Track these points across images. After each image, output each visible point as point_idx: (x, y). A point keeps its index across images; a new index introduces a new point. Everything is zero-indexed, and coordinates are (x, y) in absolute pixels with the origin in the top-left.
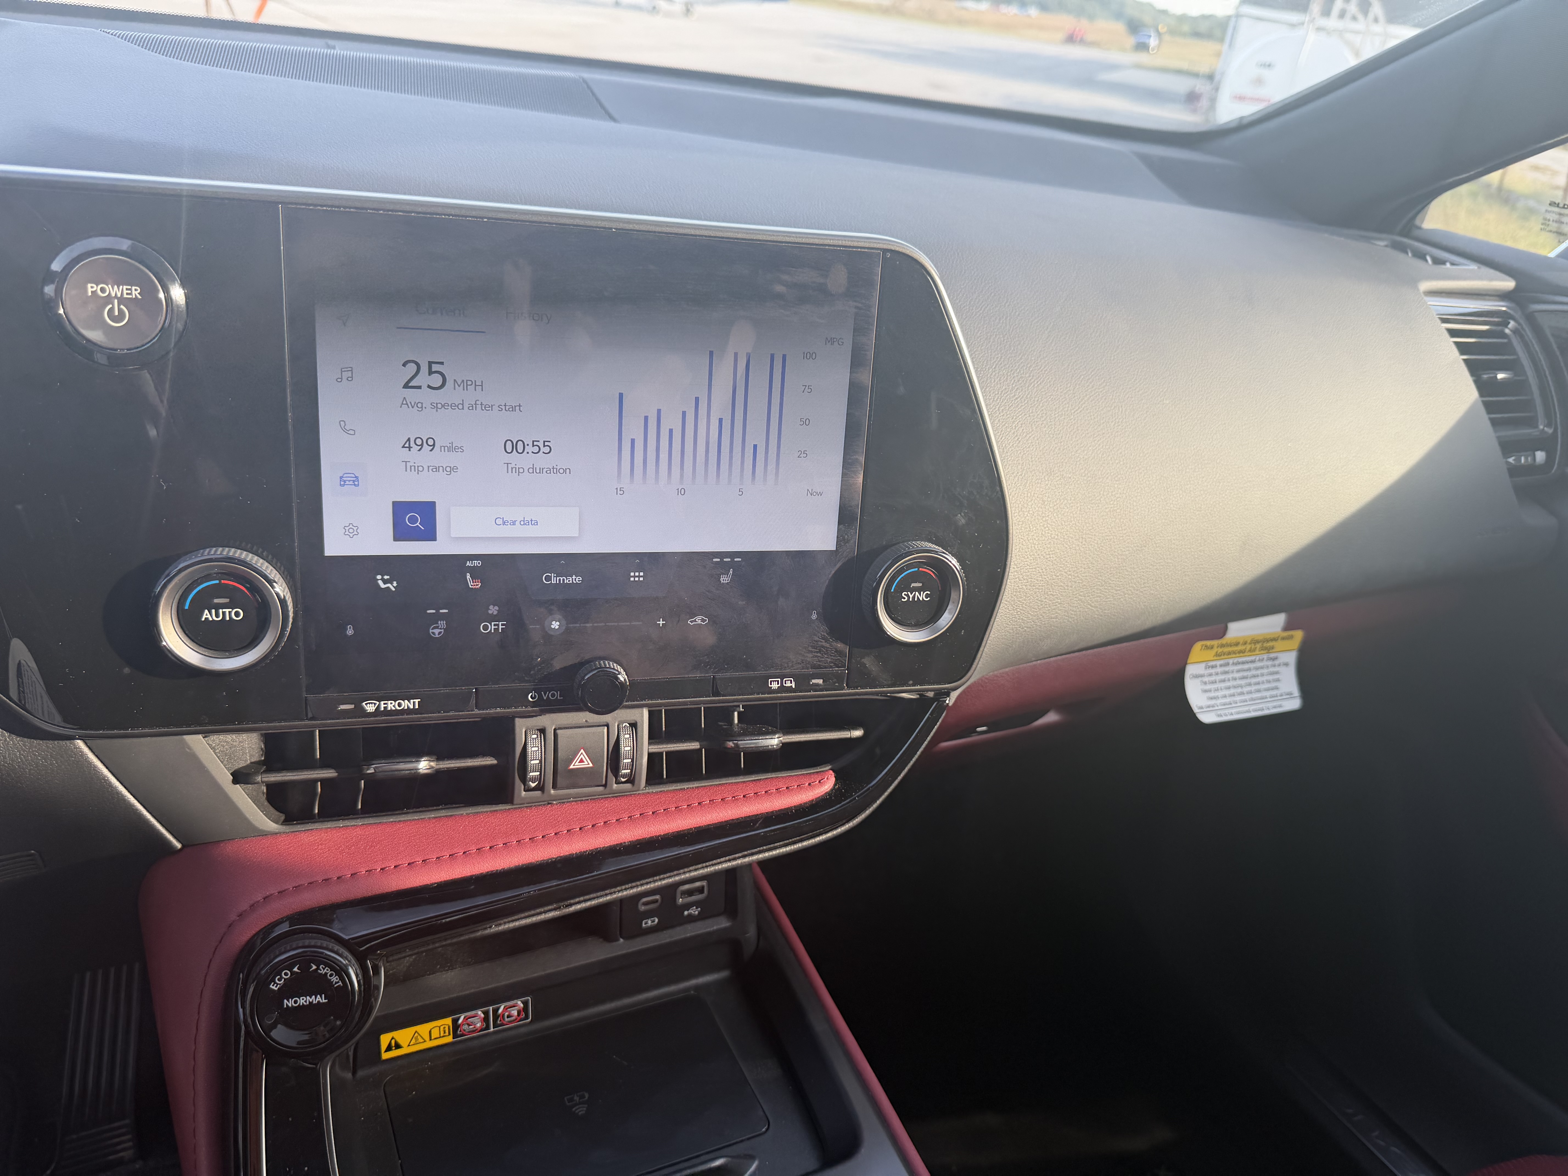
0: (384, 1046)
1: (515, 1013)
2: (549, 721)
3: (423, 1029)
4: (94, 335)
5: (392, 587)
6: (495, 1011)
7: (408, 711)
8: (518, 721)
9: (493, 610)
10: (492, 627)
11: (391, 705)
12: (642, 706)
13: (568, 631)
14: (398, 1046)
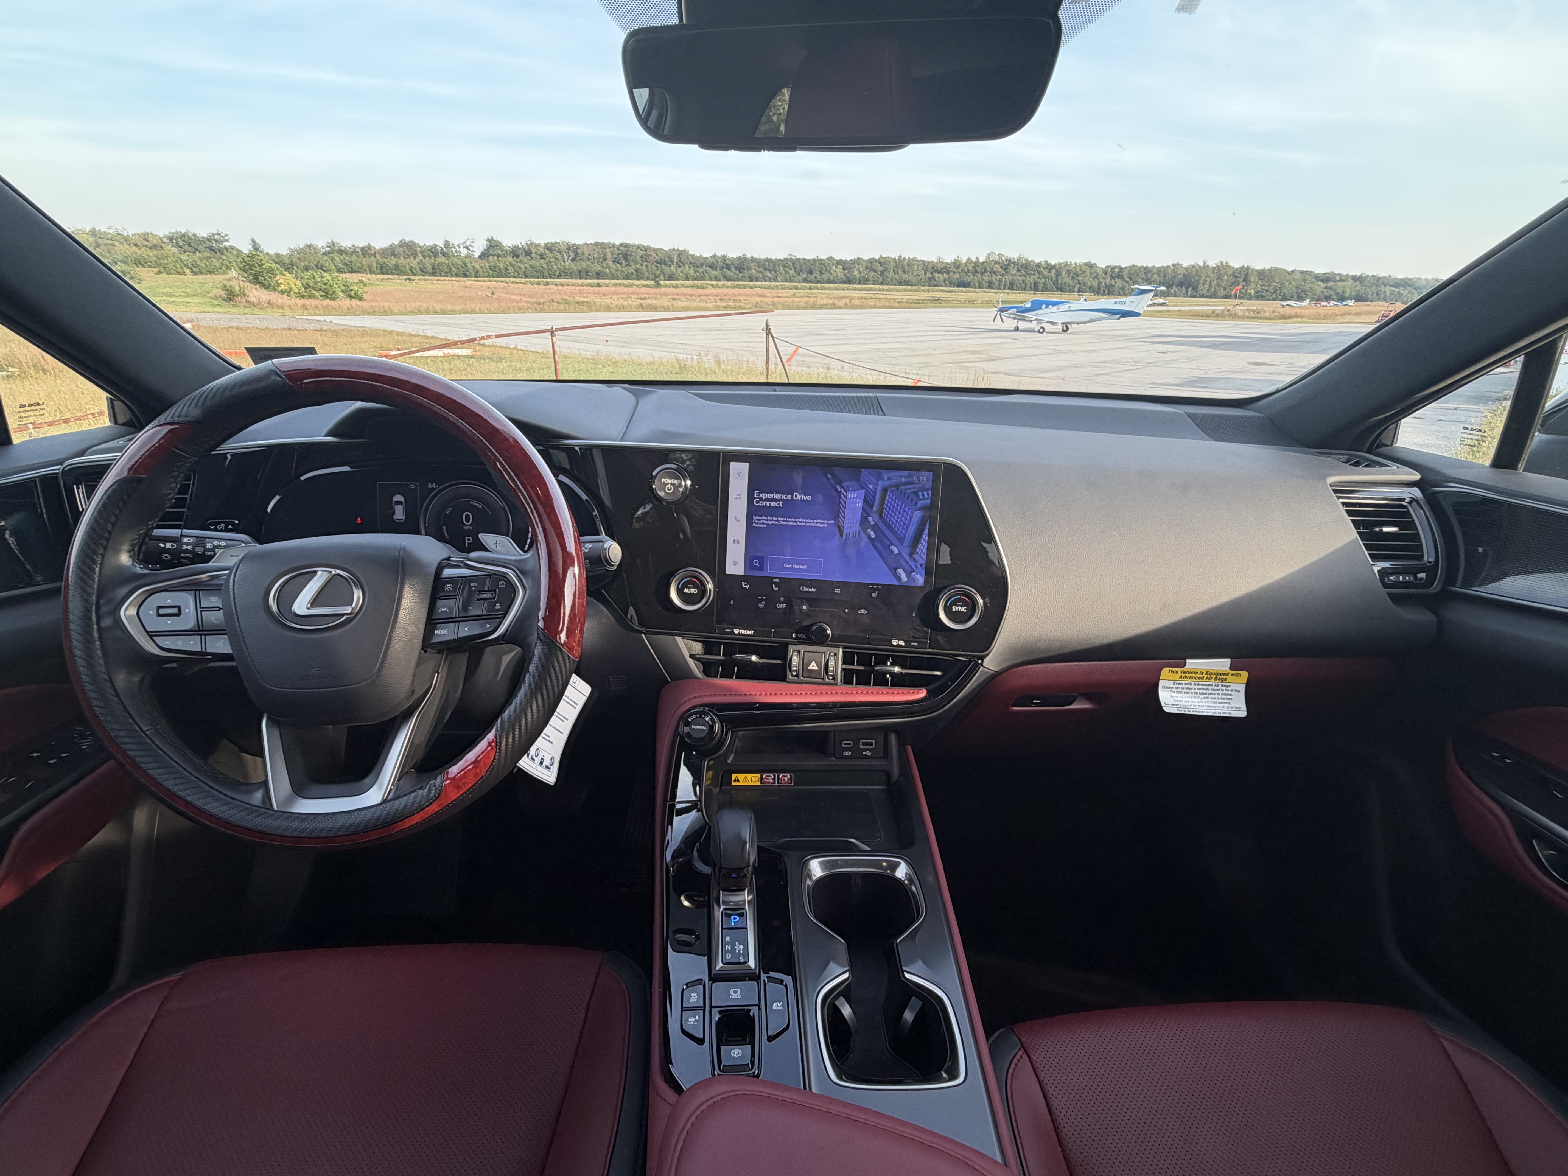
0: (733, 779)
1: (786, 779)
2: (803, 648)
3: (749, 776)
4: (662, 494)
5: (747, 587)
6: (778, 776)
7: (749, 635)
8: (790, 646)
9: (782, 599)
10: (781, 606)
11: (743, 632)
12: (838, 646)
13: (809, 610)
14: (738, 781)
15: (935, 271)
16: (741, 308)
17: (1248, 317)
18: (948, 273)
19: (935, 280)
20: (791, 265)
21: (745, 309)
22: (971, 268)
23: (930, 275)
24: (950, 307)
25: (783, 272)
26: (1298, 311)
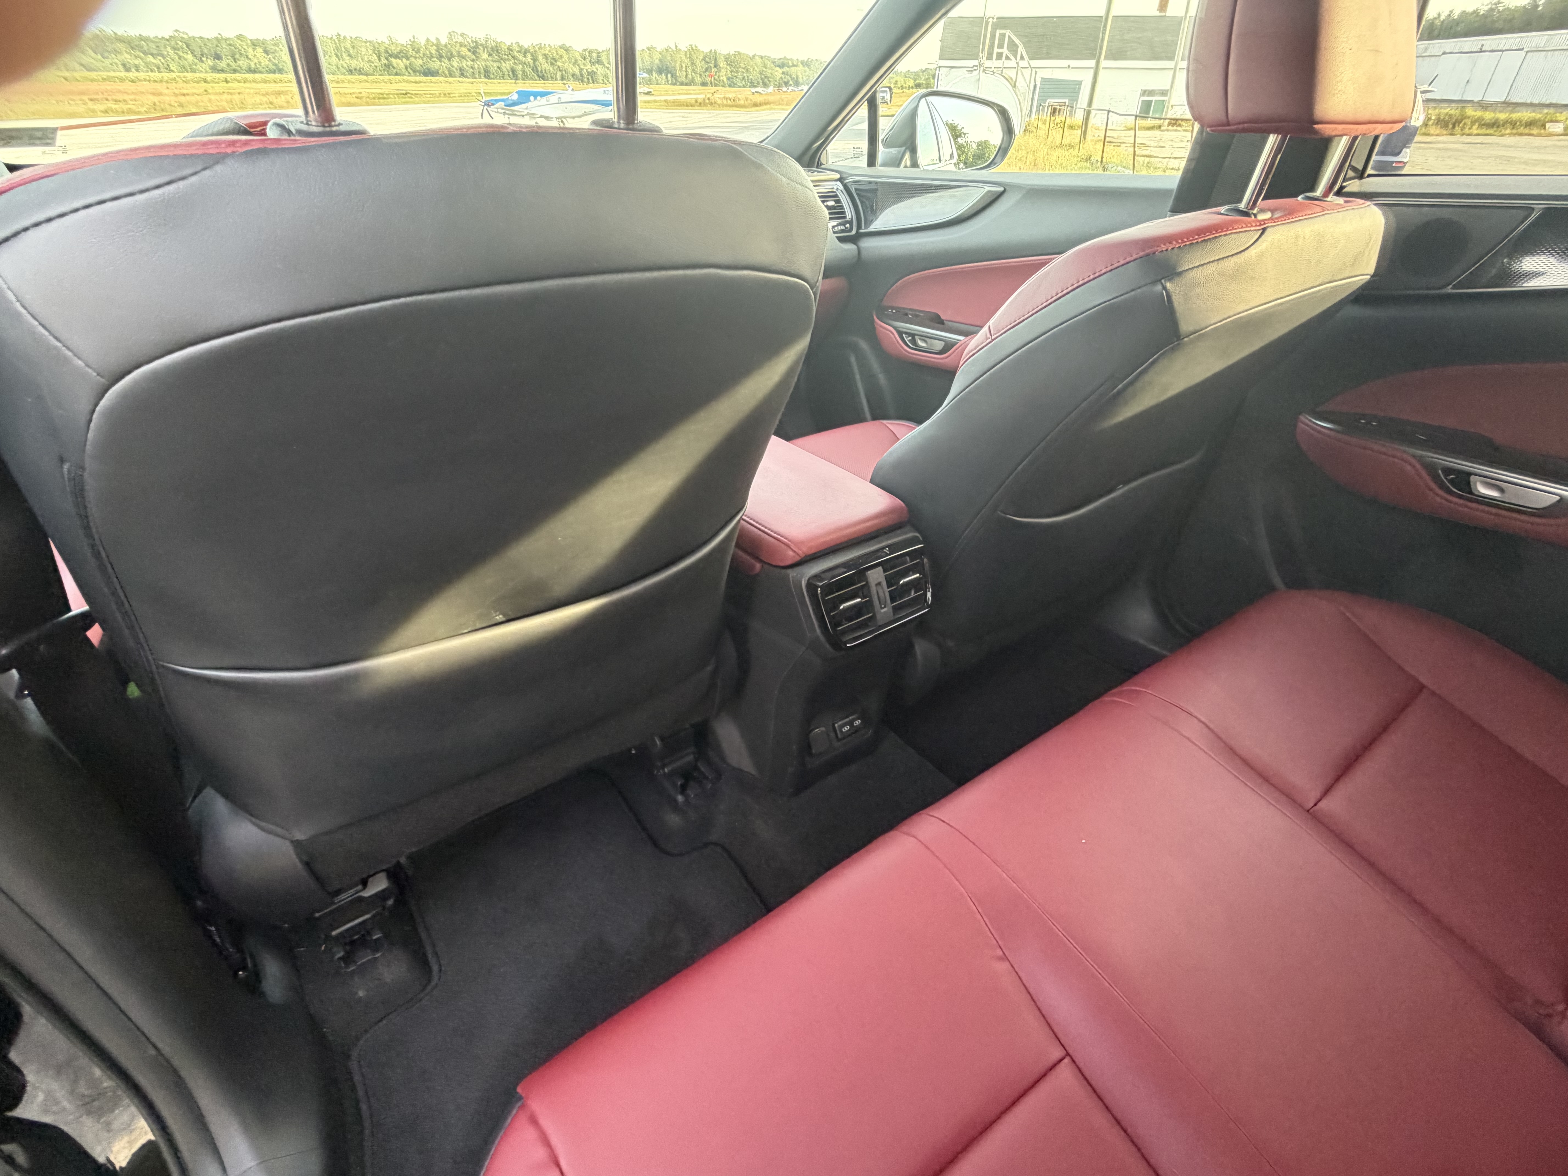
15: (391, 56)
16: (130, 112)
17: (727, 106)
18: (408, 59)
19: (394, 68)
20: (184, 46)
21: (139, 113)
22: (434, 52)
23: (386, 62)
24: (425, 102)
25: (176, 57)
26: (766, 97)
